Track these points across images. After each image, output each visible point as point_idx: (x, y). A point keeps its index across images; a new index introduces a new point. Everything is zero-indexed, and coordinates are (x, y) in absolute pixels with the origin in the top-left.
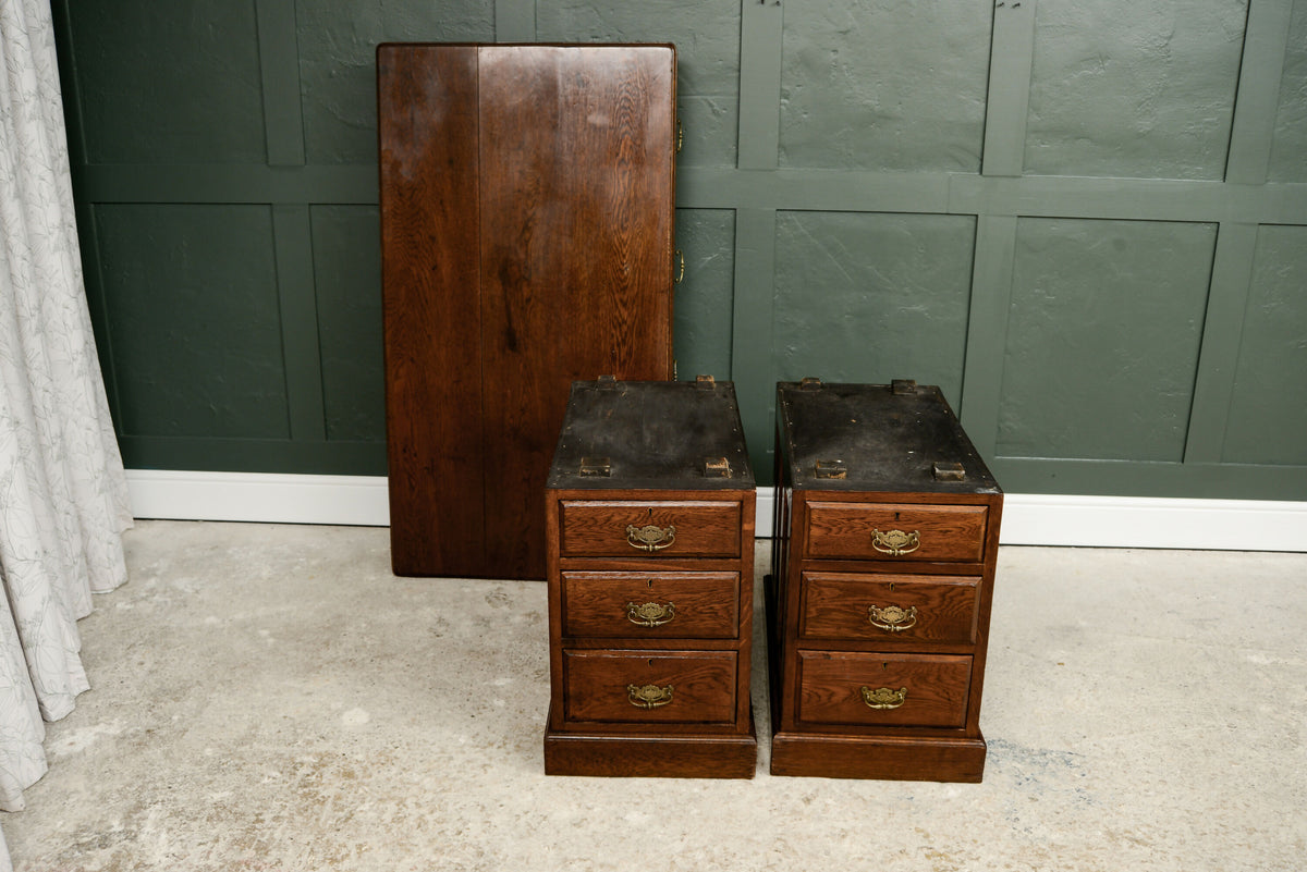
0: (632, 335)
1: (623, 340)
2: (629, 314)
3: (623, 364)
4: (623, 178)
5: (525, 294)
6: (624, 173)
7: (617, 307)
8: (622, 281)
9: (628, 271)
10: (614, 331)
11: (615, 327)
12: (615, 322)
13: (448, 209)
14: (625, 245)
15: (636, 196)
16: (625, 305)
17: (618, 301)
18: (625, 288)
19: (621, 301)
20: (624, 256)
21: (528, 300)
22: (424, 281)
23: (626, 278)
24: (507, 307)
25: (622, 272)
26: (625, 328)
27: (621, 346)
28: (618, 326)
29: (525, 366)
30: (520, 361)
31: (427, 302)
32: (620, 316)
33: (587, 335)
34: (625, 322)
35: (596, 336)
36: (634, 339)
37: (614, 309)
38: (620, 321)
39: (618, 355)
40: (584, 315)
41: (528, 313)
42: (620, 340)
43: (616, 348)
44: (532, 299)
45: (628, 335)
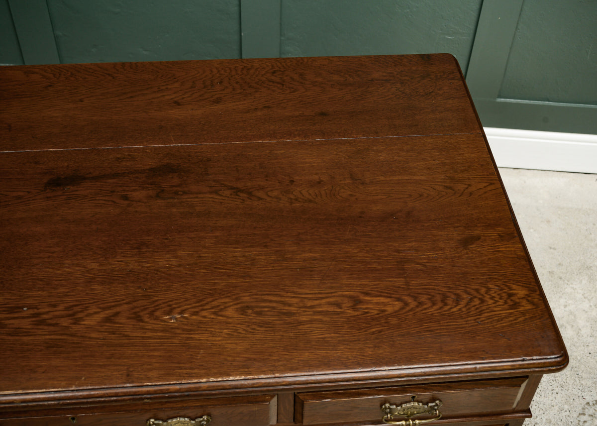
0: (51, 333)
1: (42, 322)
2: (89, 327)
4: (329, 304)
5: (135, 194)
6: (338, 305)
7: (104, 309)
8: (151, 314)
9: (172, 320)
10: (61, 307)
11: (67, 309)
12: (76, 309)
13: (259, 113)
14: (215, 313)
15: (301, 323)
16: (108, 320)
17: (118, 309)
18: (139, 319)
19: (117, 314)
20: (196, 313)
21: (126, 198)
22: (160, 95)
23: (157, 318)
24: (116, 175)
25: (169, 313)
26: (65, 322)
27: (34, 319)
28: (70, 312)
29: (19, 198)
30: (29, 192)
31: (132, 97)
32: (88, 315)
33: (60, 271)
34: (77, 322)
35: (56, 283)
36: (43, 337)
37: (101, 306)
38: (80, 315)
39: (16, 315)
40: (95, 265)
41: (107, 198)
42: (45, 316)
43: (31, 312)
44: (127, 202)
45: (52, 328)
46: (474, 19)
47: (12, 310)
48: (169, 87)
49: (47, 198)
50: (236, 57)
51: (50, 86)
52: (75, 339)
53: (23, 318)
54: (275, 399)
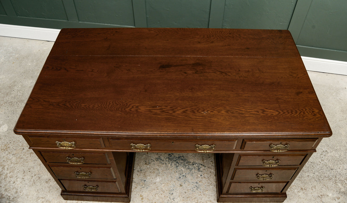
0: (167, 115)
1: (163, 111)
2: (178, 114)
3: (150, 111)
4: (255, 111)
5: (188, 72)
6: (258, 112)
7: (183, 108)
8: (198, 111)
9: (205, 113)
10: (169, 107)
11: (171, 108)
12: (174, 108)
14: (218, 112)
15: (246, 117)
16: (184, 112)
17: (187, 109)
18: (194, 112)
19: (187, 110)
20: (212, 112)
21: (185, 73)
22: (193, 39)
23: (200, 112)
24: (182, 65)
25: (203, 111)
26: (171, 112)
27: (161, 110)
28: (172, 109)
29: (152, 71)
30: (154, 69)
31: (184, 40)
32: (178, 110)
33: (167, 96)
34: (174, 112)
35: (166, 99)
36: (164, 116)
37: (181, 107)
38: (175, 110)
39: (155, 109)
40: (178, 94)
41: (179, 73)
42: (164, 110)
43: (160, 108)
44: (186, 74)
45: (167, 114)
46: (290, 18)
47: (153, 107)
48: (196, 37)
49: (160, 71)
50: (207, 27)
51: (157, 35)
52: (174, 117)
53: (157, 110)
54: (237, 141)
